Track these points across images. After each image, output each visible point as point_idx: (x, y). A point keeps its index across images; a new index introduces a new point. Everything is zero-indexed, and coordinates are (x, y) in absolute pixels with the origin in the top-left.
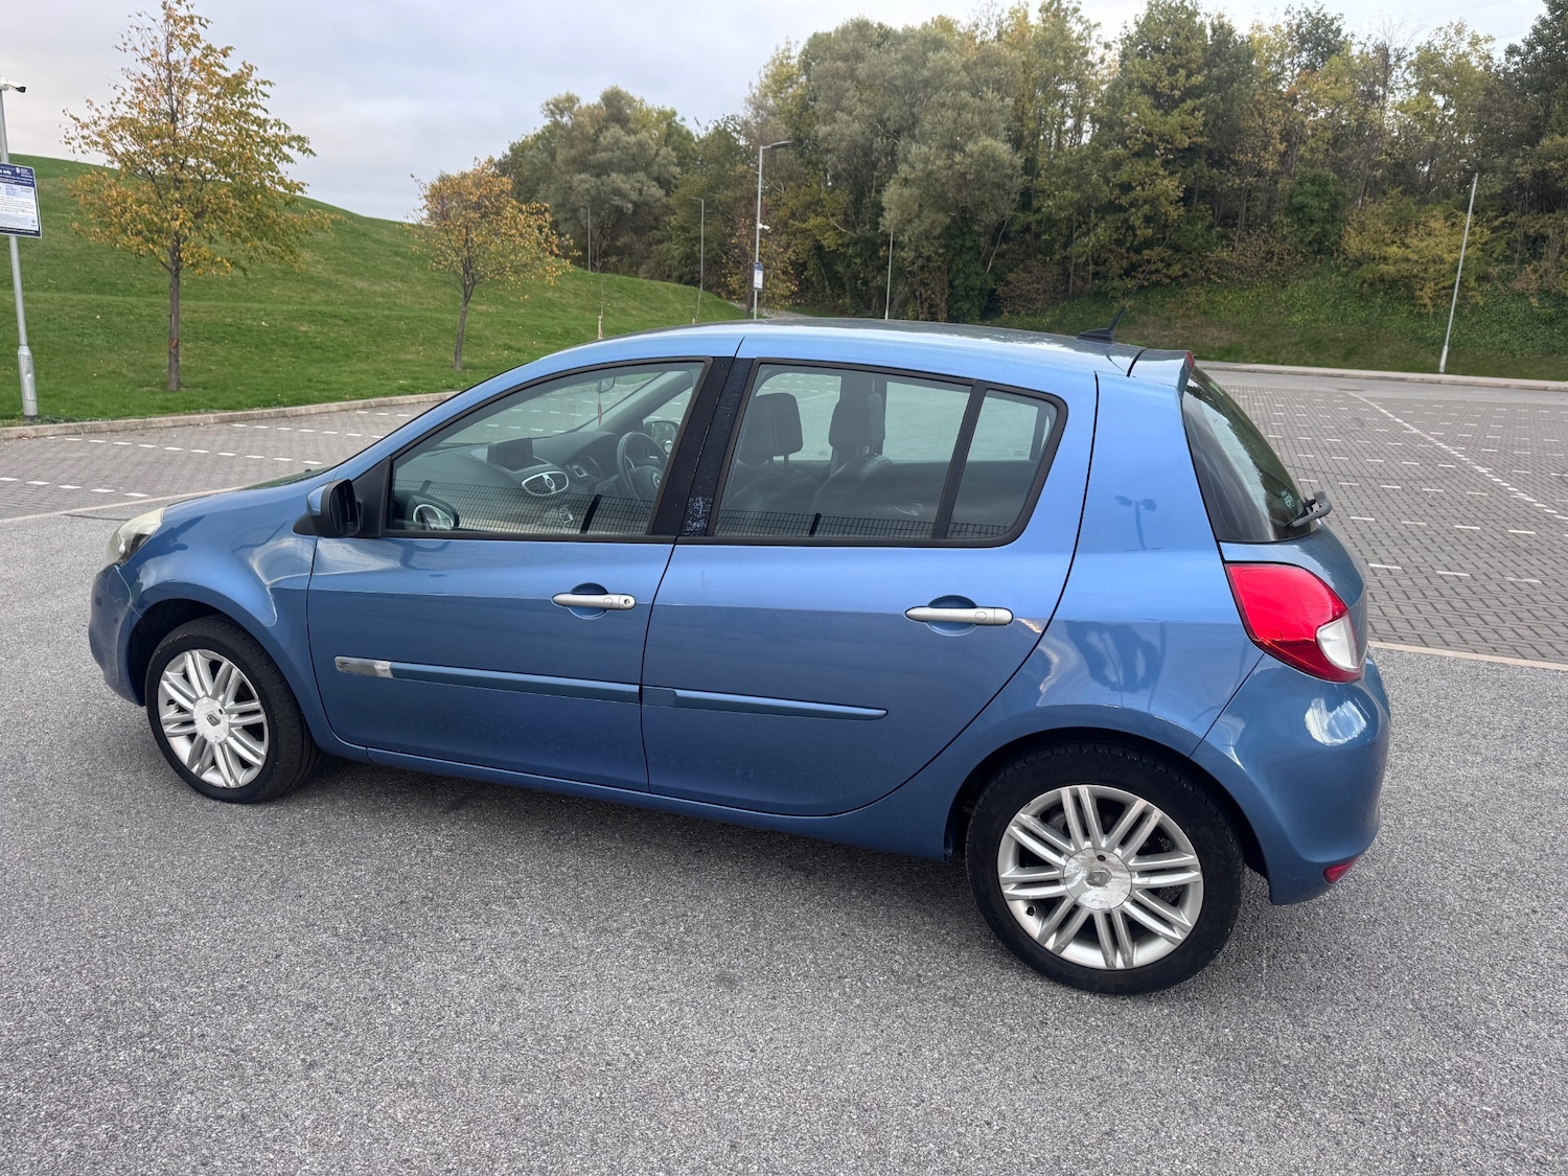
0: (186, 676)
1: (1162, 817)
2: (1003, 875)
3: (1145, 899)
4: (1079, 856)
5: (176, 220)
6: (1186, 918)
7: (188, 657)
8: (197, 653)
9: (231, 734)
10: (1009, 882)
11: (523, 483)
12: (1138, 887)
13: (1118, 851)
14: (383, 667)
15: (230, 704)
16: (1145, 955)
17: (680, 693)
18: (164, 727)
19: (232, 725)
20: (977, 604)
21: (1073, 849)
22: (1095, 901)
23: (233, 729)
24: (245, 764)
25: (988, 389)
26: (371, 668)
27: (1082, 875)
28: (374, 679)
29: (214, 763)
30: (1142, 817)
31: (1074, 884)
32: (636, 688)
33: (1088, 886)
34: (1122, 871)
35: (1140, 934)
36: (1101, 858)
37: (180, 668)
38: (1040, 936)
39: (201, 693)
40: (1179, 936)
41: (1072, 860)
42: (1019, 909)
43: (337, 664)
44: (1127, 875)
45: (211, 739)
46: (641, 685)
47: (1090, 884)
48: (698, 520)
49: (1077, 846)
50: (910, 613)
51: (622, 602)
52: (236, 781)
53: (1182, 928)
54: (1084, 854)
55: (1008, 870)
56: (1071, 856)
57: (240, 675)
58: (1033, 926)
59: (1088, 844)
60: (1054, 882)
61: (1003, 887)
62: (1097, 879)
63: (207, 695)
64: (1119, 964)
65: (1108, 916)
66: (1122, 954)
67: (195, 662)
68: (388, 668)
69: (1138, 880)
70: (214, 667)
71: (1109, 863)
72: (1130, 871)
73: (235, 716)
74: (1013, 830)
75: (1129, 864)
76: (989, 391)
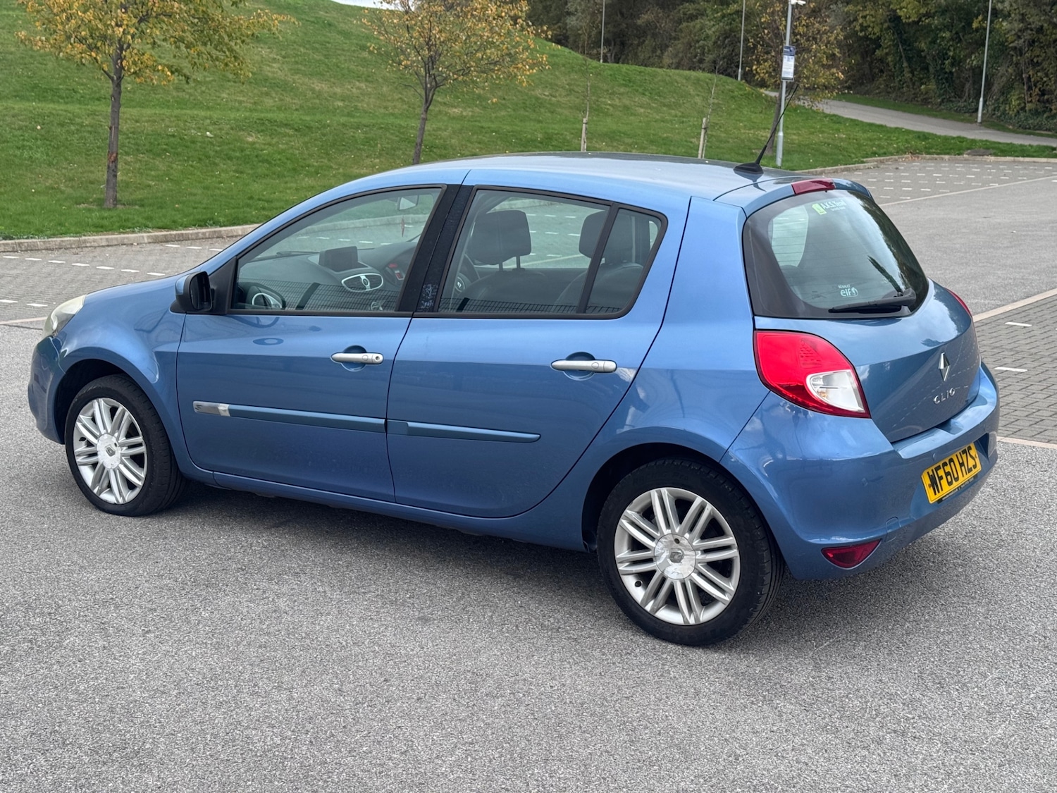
0: (94, 420)
1: (712, 509)
2: (618, 556)
3: (704, 570)
4: (663, 540)
6: (732, 584)
7: (95, 403)
8: (101, 400)
9: (122, 462)
10: (622, 561)
11: (343, 281)
12: (701, 562)
13: (687, 535)
14: (223, 408)
15: (123, 439)
16: (707, 615)
17: (410, 424)
18: (76, 458)
19: (123, 455)
20: (596, 358)
22: (675, 573)
23: (123, 458)
24: (131, 486)
25: (620, 208)
26: (216, 408)
27: (666, 554)
28: (217, 416)
29: (109, 486)
30: (701, 509)
31: (661, 561)
32: (383, 421)
33: (670, 562)
34: (689, 550)
35: (706, 599)
36: (677, 541)
37: (90, 413)
38: (642, 601)
39: (103, 431)
40: (727, 598)
41: (659, 543)
42: (630, 582)
43: (195, 406)
44: (693, 553)
45: (108, 466)
46: (386, 419)
47: (672, 561)
48: (427, 301)
49: (662, 533)
50: (554, 364)
51: (374, 358)
52: (124, 499)
53: (730, 592)
54: (666, 539)
55: (622, 552)
56: (658, 540)
57: (130, 417)
58: (638, 594)
59: (669, 531)
60: (650, 560)
61: (618, 565)
62: (676, 557)
63: (107, 433)
64: (692, 621)
65: (684, 584)
66: (694, 613)
67: (99, 407)
68: (227, 408)
69: (700, 557)
70: (113, 411)
71: (682, 545)
72: (695, 550)
73: (125, 448)
74: (624, 522)
75: (694, 544)
76: (621, 210)
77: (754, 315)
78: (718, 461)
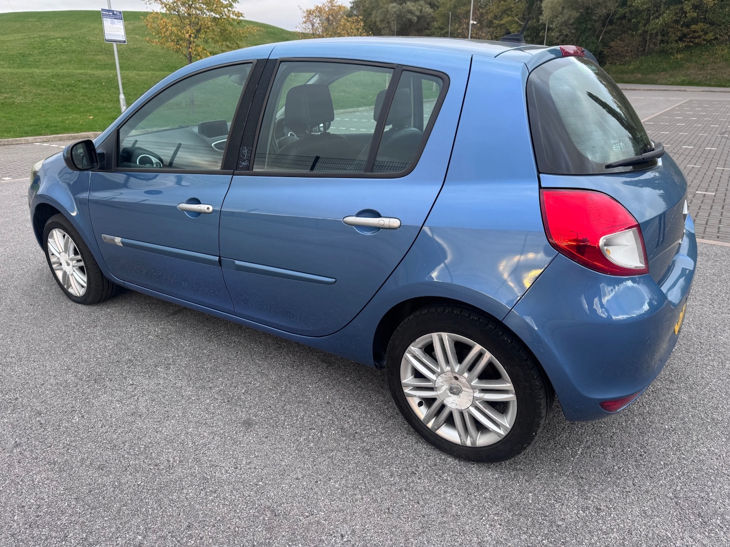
1: (491, 357)
2: (404, 381)
3: (481, 406)
4: (443, 375)
5: (188, 33)
6: (507, 422)
7: (54, 232)
8: (57, 230)
9: (74, 271)
10: (407, 386)
11: (213, 145)
12: (477, 399)
13: (466, 375)
14: (118, 240)
15: (71, 256)
16: (483, 440)
17: (237, 262)
18: (53, 265)
19: (74, 266)
20: (381, 215)
21: (439, 371)
22: (454, 403)
23: (74, 268)
24: (82, 286)
25: (404, 70)
26: (113, 240)
27: (445, 387)
28: (115, 245)
30: (480, 355)
31: (441, 392)
32: (217, 258)
33: (450, 394)
34: (467, 387)
35: (480, 428)
36: (456, 378)
38: (424, 419)
39: (61, 250)
40: (502, 432)
41: (440, 377)
42: (414, 403)
43: (102, 237)
44: (471, 391)
45: (68, 272)
46: (220, 257)
47: (451, 393)
49: (442, 369)
50: (345, 219)
51: (206, 209)
52: (79, 293)
53: (505, 428)
54: (446, 375)
55: (407, 379)
56: (439, 375)
57: (72, 242)
58: (422, 412)
59: (448, 368)
60: (431, 389)
61: (404, 388)
62: (454, 391)
63: (63, 251)
64: (468, 443)
65: (461, 414)
66: (471, 437)
67: (57, 234)
68: (120, 241)
69: (477, 394)
71: (460, 382)
72: (473, 388)
73: (74, 262)
74: (408, 355)
75: (472, 384)
76: (404, 72)
77: (539, 172)
78: (501, 320)
